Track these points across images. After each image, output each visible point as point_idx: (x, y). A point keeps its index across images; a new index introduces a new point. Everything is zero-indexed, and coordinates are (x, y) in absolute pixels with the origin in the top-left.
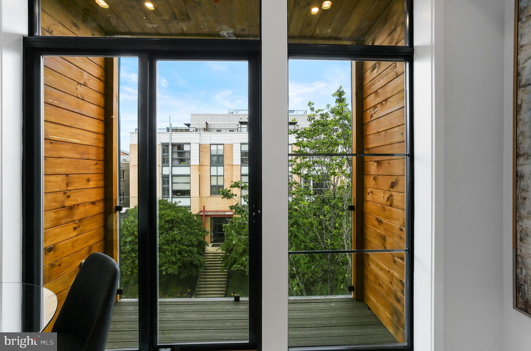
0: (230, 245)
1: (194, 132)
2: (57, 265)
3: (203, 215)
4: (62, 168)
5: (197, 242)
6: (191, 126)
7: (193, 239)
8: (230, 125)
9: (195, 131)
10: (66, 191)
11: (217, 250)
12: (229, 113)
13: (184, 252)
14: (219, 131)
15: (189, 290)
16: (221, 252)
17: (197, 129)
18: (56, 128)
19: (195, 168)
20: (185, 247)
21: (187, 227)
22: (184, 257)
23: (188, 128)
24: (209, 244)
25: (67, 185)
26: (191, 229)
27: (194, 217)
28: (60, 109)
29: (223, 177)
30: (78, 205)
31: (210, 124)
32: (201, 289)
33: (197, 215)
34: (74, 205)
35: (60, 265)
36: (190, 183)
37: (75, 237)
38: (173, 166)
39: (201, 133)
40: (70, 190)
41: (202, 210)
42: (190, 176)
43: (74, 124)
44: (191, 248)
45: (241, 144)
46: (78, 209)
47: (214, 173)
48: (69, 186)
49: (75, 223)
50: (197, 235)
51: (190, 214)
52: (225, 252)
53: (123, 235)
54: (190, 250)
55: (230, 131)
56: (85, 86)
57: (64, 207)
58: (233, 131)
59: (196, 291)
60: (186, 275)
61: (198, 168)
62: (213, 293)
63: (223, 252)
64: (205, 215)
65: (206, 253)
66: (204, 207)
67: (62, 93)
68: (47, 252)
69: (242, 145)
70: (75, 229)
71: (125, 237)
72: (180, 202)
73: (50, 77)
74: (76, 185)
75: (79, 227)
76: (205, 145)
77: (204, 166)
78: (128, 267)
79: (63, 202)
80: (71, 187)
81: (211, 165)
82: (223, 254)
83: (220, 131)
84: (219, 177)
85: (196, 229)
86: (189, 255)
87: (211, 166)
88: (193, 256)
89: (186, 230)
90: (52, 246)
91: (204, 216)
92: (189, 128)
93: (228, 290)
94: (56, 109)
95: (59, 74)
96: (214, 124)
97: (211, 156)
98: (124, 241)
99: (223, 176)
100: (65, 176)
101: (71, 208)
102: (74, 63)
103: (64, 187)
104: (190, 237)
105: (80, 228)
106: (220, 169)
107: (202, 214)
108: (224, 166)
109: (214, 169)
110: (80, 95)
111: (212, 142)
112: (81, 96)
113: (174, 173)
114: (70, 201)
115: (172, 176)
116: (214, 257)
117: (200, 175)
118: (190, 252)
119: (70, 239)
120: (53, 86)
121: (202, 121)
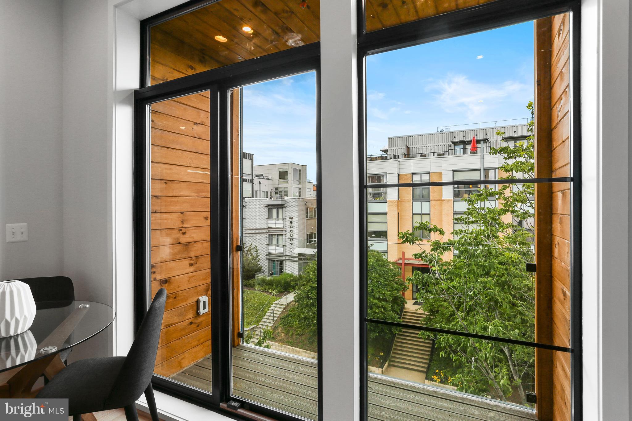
0: (433, 305)
1: (392, 160)
2: (172, 298)
3: (402, 263)
4: (176, 206)
5: (392, 297)
6: (388, 153)
7: (386, 292)
8: (439, 147)
9: (392, 158)
10: (182, 228)
11: (417, 310)
12: (438, 132)
13: (376, 306)
14: (423, 156)
15: (382, 354)
16: (423, 313)
17: (395, 155)
18: (170, 169)
19: (392, 205)
20: (376, 301)
21: (380, 277)
22: (375, 312)
23: (384, 154)
24: (408, 301)
25: (183, 222)
26: (385, 279)
27: (390, 265)
28: (174, 150)
30: (195, 242)
31: (412, 148)
32: (397, 356)
33: (394, 264)
34: (190, 241)
35: (175, 298)
36: (387, 223)
37: (191, 273)
39: (400, 161)
40: (186, 228)
41: (401, 257)
42: (387, 214)
43: (190, 163)
44: (384, 303)
45: (454, 171)
46: (195, 246)
47: (417, 209)
48: (184, 223)
49: (191, 259)
50: (392, 288)
51: (384, 261)
52: (428, 313)
53: (310, 278)
54: (382, 306)
55: (438, 155)
56: (203, 125)
57: (179, 243)
58: (443, 155)
59: (390, 356)
60: (378, 334)
61: (396, 204)
62: (413, 364)
63: (426, 313)
64: (405, 263)
65: (405, 312)
66: (403, 253)
67: (176, 135)
68: (162, 284)
69: (454, 173)
70: (191, 265)
71: (312, 281)
72: (372, 245)
73: (164, 122)
74: (192, 223)
75: (196, 263)
76: (406, 175)
77: (404, 202)
78: (315, 315)
79: (178, 239)
80: (186, 224)
82: (425, 316)
83: (425, 156)
84: (423, 216)
85: (392, 280)
86: (381, 311)
87: (413, 202)
88: (386, 313)
89: (379, 280)
90: (167, 279)
91: (403, 265)
92: (386, 155)
93: (432, 364)
94: (171, 151)
95: (174, 118)
96: (417, 148)
97: (414, 188)
98: (310, 285)
99: (429, 214)
100: (180, 213)
101: (187, 244)
102: (190, 104)
103: (178, 224)
104: (383, 289)
105: (197, 265)
106: (426, 206)
107: (401, 261)
108: (430, 202)
109: (417, 205)
110: (197, 134)
111: (414, 171)
112: (197, 136)
114: (186, 237)
116: (415, 318)
117: (399, 213)
118: (383, 308)
119: (186, 275)
120: (167, 130)
121: (402, 146)
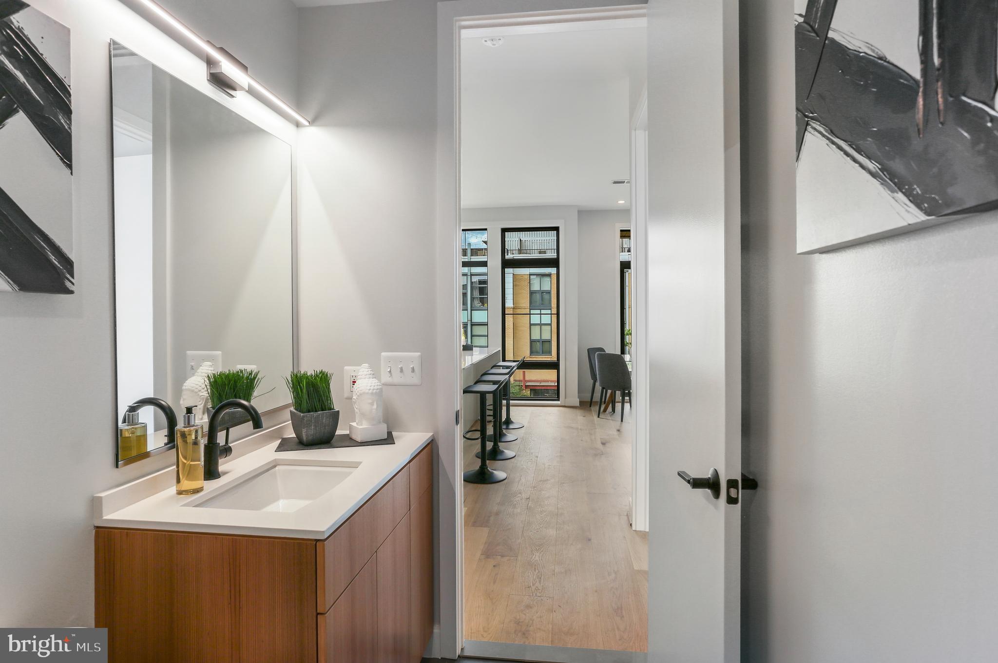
29: (550, 326)
38: (473, 309)
47: (535, 319)
81: (531, 308)
84: (543, 327)
97: (532, 293)
108: (551, 309)
109: (535, 314)
113: (475, 320)
115: (472, 325)
